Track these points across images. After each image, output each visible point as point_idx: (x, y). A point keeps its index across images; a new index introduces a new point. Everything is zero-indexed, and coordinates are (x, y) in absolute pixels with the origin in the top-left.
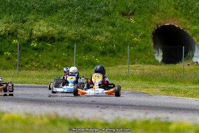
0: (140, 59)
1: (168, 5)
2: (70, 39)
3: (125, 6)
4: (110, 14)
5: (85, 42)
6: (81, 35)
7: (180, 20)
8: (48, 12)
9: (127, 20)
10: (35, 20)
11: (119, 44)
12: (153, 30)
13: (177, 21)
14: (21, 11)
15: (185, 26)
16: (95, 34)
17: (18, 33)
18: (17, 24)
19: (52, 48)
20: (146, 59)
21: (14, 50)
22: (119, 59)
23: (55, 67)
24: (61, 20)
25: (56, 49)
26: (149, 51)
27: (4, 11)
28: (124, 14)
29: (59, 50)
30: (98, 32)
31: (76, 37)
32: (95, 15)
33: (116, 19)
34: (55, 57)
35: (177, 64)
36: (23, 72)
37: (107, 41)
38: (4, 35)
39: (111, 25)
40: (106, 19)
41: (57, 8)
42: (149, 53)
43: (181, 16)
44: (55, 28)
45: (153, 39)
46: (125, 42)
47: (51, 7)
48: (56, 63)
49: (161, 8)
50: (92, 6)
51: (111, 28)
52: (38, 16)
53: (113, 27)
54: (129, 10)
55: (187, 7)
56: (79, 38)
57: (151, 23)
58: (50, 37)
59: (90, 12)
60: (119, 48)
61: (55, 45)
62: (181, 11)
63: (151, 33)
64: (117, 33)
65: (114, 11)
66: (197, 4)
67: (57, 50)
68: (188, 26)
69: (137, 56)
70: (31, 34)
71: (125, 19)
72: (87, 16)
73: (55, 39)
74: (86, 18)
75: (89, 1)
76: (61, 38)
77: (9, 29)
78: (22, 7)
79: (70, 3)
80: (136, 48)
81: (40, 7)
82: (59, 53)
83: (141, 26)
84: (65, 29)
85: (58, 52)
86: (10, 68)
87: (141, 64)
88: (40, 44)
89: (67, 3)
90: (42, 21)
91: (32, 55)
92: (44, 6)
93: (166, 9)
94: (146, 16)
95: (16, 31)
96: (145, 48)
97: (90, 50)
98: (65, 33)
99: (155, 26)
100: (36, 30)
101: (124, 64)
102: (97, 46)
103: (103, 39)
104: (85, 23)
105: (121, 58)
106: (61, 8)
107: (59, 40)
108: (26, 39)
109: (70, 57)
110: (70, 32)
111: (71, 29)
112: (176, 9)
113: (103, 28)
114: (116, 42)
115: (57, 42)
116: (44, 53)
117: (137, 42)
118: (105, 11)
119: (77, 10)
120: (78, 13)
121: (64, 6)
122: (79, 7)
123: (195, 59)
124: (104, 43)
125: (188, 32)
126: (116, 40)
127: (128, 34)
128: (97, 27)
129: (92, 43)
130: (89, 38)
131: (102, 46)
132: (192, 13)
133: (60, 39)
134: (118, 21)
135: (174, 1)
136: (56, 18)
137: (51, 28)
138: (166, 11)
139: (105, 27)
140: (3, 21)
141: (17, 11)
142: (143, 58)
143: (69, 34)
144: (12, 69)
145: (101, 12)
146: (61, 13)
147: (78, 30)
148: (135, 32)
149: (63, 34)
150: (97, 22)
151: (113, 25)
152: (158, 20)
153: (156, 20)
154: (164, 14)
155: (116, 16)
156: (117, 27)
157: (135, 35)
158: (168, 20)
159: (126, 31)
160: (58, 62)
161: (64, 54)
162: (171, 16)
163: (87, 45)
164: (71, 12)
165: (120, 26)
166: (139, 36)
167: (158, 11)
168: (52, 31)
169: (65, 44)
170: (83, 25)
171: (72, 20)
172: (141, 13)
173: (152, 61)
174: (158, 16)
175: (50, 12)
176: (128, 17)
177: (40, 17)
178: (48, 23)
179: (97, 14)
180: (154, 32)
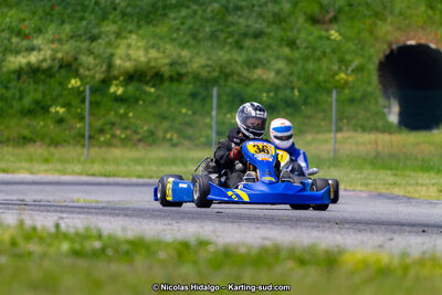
0: (353, 122)
2: (196, 77)
3: (318, 3)
4: (285, 20)
5: (230, 82)
6: (221, 67)
7: (439, 33)
8: (147, 16)
9: (323, 33)
10: (118, 35)
11: (305, 86)
12: (381, 56)
14: (86, 15)
16: (252, 64)
17: (80, 64)
18: (78, 43)
19: (158, 97)
20: (368, 120)
21: (73, 103)
22: (306, 120)
23: (164, 138)
24: (175, 35)
26: (373, 101)
27: (48, 15)
28: (314, 21)
29: (173, 102)
30: (260, 61)
31: (209, 72)
32: (251, 22)
33: (299, 31)
34: (163, 118)
35: (435, 132)
36: (94, 151)
37: (279, 80)
38: (50, 68)
39: (288, 45)
40: (275, 30)
41: (165, 7)
42: (372, 107)
44: (164, 52)
45: (380, 76)
46: (318, 84)
47: (153, 5)
48: (166, 131)
50: (244, 3)
51: (286, 51)
52: (125, 25)
53: (291, 48)
54: (328, 12)
56: (216, 74)
57: (377, 39)
58: (154, 71)
59: (240, 17)
60: (307, 98)
61: (165, 91)
63: (377, 62)
64: (300, 63)
67: (168, 102)
69: (346, 114)
70: (110, 66)
71: (317, 31)
72: (233, 24)
73: (162, 76)
74: (232, 29)
76: (177, 74)
77: (59, 55)
78: (87, 6)
80: (343, 97)
81: (129, 5)
82: (173, 109)
83: (354, 47)
84: (185, 53)
85: (171, 106)
86: (65, 141)
87: (356, 130)
88: (131, 88)
90: (134, 37)
91: (112, 113)
92: (139, 3)
93: (409, 7)
94: (364, 23)
95: (76, 59)
96: (365, 96)
97: (242, 101)
98: (184, 64)
99: (386, 46)
100: (121, 58)
101: (318, 132)
102: (256, 93)
103: (270, 76)
104: (230, 40)
105: (310, 117)
106: (175, 6)
107: (171, 79)
108: (99, 76)
109: (197, 117)
110: (197, 61)
111: (198, 54)
112: (432, 8)
113: (269, 52)
114: (299, 84)
115: (166, 84)
116: (141, 109)
117: (346, 83)
118: (274, 15)
119: (212, 11)
120: (213, 18)
121: (181, 4)
122: (216, 5)
124: (273, 85)
126: (299, 77)
127: (325, 64)
128: (255, 50)
129: (247, 85)
130: (239, 75)
131: (268, 92)
133: (176, 77)
134: (302, 35)
136: (165, 29)
137: (153, 53)
138: (409, 12)
139: (273, 50)
140: (47, 36)
141: (79, 15)
142: (360, 117)
143: (195, 66)
144: (69, 144)
145: (264, 17)
146: (175, 19)
147: (214, 58)
148: (342, 61)
149: (180, 65)
150: (256, 37)
151: (292, 44)
152: (389, 35)
153: (387, 32)
154: (404, 19)
155: (298, 26)
156: (301, 50)
157: (340, 68)
158: (412, 34)
159: (319, 59)
160: (172, 128)
161: (184, 111)
162: (420, 24)
163: (233, 90)
164: (197, 17)
165: (307, 48)
166: (350, 69)
167: (392, 13)
168: (156, 59)
169: (187, 88)
170: (224, 46)
171: (201, 35)
172: (352, 18)
173: (380, 124)
174: (391, 24)
175: (152, 16)
176: (326, 26)
177: (129, 28)
178: (148, 41)
179: (256, 22)
180: (383, 60)
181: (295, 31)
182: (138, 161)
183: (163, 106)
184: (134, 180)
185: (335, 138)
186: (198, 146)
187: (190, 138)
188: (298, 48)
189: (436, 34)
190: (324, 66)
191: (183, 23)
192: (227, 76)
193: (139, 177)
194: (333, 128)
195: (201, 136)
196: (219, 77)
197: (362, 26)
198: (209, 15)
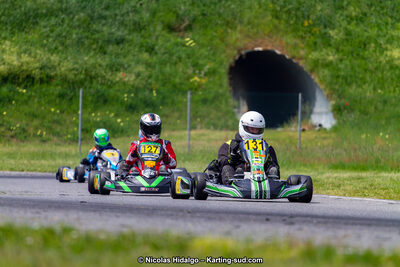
0: (207, 120)
1: (261, 10)
2: (65, 79)
3: (174, 12)
4: (144, 28)
5: (94, 84)
6: (86, 70)
7: (284, 40)
8: (20, 25)
9: (179, 40)
11: (162, 88)
12: (231, 61)
13: (278, 43)
15: (294, 53)
16: (114, 68)
19: (29, 97)
20: (219, 119)
22: (164, 119)
23: (35, 135)
24: (45, 42)
25: (36, 100)
26: (224, 102)
28: (171, 29)
29: (43, 102)
30: (122, 65)
31: (76, 75)
32: (113, 30)
33: (157, 39)
34: (35, 116)
35: (279, 129)
37: (139, 83)
39: (147, 51)
40: (136, 38)
41: (37, 16)
42: (223, 106)
43: (286, 33)
45: (231, 79)
46: (174, 86)
47: (25, 14)
48: (37, 129)
49: (247, 15)
50: (107, 13)
51: (146, 56)
53: (150, 54)
54: (183, 21)
55: (299, 13)
56: (82, 76)
57: (227, 46)
58: (25, 76)
59: (104, 25)
60: (164, 98)
61: (35, 92)
62: (287, 22)
63: (227, 67)
64: (157, 67)
65: (152, 22)
66: (319, 8)
67: (39, 102)
68: (302, 53)
69: (200, 113)
71: (173, 38)
72: (98, 32)
73: (33, 79)
74: (96, 36)
75: (101, 3)
76: (47, 76)
79: (64, 6)
80: (197, 98)
81: (4, 14)
82: (43, 108)
83: (207, 53)
84: (55, 58)
85: (41, 105)
87: (209, 128)
88: (5, 89)
89: (57, 6)
90: (8, 43)
92: (12, 12)
93: (256, 17)
94: (216, 32)
96: (216, 97)
97: (105, 101)
98: (53, 68)
99: (235, 52)
101: (174, 130)
102: (119, 94)
103: (130, 78)
104: (94, 46)
105: (167, 116)
106: (46, 15)
107: (41, 81)
109: (64, 116)
110: (65, 64)
111: (66, 58)
112: (277, 17)
113: (130, 57)
114: (157, 86)
115: (37, 86)
116: (13, 108)
117: (200, 86)
118: (135, 23)
119: (79, 20)
120: (79, 26)
121: (50, 13)
122: (82, 14)
123: (315, 119)
124: (133, 86)
125: (301, 63)
126: (157, 79)
127: (180, 68)
128: (117, 56)
129: (110, 87)
130: (103, 77)
131: (129, 92)
132: (310, 25)
133: (45, 79)
134: (160, 42)
135: (273, 3)
136: (36, 36)
137: (25, 58)
138: (256, 21)
139: (134, 55)
142: (212, 116)
143: (63, 69)
145: (126, 25)
146: (45, 27)
147: (80, 62)
148: (196, 65)
149: (50, 68)
150: (118, 44)
151: (151, 50)
152: (241, 41)
153: (237, 39)
154: (252, 28)
155: (157, 33)
156: (159, 55)
157: (194, 71)
158: (260, 41)
159: (176, 63)
160: (42, 125)
161: (53, 110)
162: (266, 32)
163: (98, 91)
164: (65, 25)
165: (165, 53)
166: (203, 72)
167: (241, 22)
168: (28, 63)
169: (55, 89)
170: (89, 52)
171: (68, 42)
172: (206, 27)
173: (230, 123)
174: (241, 32)
175: (24, 24)
176: (181, 34)
177: (3, 35)
178: (20, 47)
179: (118, 29)
180: (233, 65)
181: (154, 39)
182: (11, 156)
183: (34, 106)
184: (7, 172)
185: (190, 135)
186: (65, 141)
187: (58, 135)
188: (156, 53)
189: (281, 41)
190: (181, 69)
191: (52, 31)
192: (92, 78)
193: (12, 170)
194: (188, 126)
195: (68, 133)
196: (85, 79)
197: (215, 34)
198: (77, 23)
